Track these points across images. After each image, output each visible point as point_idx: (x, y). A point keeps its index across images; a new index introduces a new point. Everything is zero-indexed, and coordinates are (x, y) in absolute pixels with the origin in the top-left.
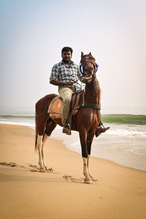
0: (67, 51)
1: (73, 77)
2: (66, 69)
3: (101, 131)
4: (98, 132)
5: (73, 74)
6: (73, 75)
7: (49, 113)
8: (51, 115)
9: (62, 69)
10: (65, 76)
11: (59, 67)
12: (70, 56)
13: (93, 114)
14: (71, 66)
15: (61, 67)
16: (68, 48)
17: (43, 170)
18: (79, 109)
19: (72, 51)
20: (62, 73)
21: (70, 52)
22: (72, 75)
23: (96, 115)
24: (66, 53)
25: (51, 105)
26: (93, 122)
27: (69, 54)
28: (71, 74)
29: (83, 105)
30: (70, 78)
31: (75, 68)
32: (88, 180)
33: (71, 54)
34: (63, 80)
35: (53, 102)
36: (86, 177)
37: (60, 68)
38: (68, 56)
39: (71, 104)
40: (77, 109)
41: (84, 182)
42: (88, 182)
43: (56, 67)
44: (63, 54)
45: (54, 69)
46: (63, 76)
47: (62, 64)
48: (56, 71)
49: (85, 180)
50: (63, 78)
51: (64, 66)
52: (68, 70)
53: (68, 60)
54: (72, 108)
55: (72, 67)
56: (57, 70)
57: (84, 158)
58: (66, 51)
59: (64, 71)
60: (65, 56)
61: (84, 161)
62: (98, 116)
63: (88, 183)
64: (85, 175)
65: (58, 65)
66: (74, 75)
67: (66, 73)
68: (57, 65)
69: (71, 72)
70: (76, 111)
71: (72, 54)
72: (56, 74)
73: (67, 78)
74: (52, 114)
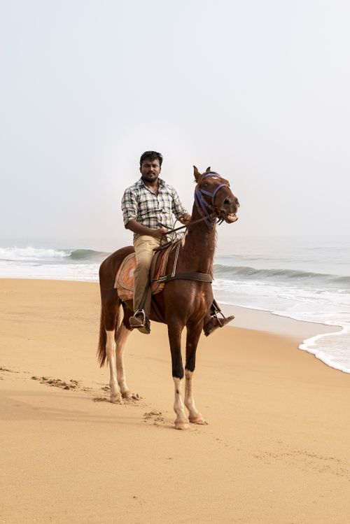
0: (152, 160)
1: (164, 213)
2: (149, 197)
3: (215, 323)
4: (210, 325)
5: (163, 208)
6: (163, 211)
7: (116, 289)
8: (120, 293)
9: (142, 199)
10: (148, 213)
11: (135, 194)
12: (157, 169)
13: (197, 293)
14: (160, 190)
15: (140, 193)
16: (153, 153)
17: (116, 399)
18: (166, 282)
19: (161, 160)
20: (142, 207)
21: (156, 162)
22: (161, 211)
23: (203, 294)
24: (150, 163)
25: (119, 271)
26: (196, 308)
27: (154, 166)
28: (160, 209)
29: (173, 275)
30: (158, 215)
31: (168, 194)
32: (181, 422)
33: (158, 165)
34: (143, 220)
35: (124, 266)
36: (178, 416)
37: (138, 196)
38: (152, 169)
39: (151, 273)
40: (161, 282)
41: (174, 425)
42: (180, 426)
43: (131, 194)
44: (143, 164)
45: (127, 198)
46: (143, 213)
47: (142, 187)
48: (132, 200)
49: (176, 423)
50: (144, 217)
51: (146, 191)
52: (154, 200)
53: (154, 177)
54: (152, 279)
55: (161, 193)
56: (134, 199)
57: (175, 378)
58: (150, 160)
59: (146, 201)
60: (147, 169)
61: (176, 385)
62: (206, 297)
63: (179, 429)
64: (176, 412)
65: (134, 190)
66: (166, 210)
67: (151, 205)
68: (132, 189)
69: (160, 203)
70: (161, 286)
71: (160, 164)
72: (133, 208)
73: (151, 216)
74: (121, 290)
